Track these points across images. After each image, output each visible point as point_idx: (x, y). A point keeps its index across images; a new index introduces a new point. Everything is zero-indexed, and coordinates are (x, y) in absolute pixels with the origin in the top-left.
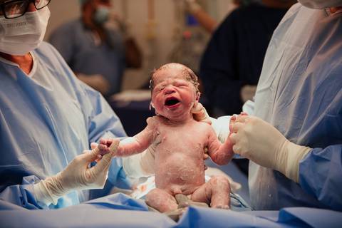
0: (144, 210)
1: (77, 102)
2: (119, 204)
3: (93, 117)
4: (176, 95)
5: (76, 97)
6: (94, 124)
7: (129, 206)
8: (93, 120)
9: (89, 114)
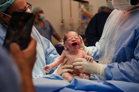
0: (62, 79)
1: (41, 45)
2: (53, 78)
3: (47, 50)
4: (76, 42)
5: (41, 44)
6: (47, 52)
7: (56, 78)
8: (47, 51)
9: (45, 49)
